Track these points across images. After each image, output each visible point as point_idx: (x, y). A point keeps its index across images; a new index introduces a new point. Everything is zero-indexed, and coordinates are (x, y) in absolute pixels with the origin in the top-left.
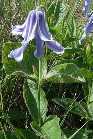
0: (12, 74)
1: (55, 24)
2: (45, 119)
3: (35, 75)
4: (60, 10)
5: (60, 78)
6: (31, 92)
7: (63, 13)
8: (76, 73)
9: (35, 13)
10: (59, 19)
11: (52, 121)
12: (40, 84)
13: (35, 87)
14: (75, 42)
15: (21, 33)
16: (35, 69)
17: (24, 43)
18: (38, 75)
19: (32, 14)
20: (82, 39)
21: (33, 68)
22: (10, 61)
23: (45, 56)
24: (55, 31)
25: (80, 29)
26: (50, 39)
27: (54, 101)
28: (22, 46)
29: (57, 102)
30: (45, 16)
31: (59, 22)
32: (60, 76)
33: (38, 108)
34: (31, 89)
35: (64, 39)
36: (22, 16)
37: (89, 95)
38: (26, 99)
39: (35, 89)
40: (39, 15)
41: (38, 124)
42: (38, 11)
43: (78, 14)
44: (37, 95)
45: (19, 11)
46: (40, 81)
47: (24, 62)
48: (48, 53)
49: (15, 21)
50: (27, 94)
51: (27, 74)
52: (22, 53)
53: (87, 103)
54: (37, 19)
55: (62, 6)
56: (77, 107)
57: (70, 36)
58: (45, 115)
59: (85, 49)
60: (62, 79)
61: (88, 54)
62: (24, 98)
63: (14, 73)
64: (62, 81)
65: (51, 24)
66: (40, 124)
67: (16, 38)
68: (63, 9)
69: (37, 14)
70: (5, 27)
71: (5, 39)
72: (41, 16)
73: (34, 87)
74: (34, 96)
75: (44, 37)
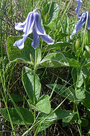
0: (14, 61)
1: (50, 21)
2: (39, 99)
3: (32, 62)
4: (54, 9)
5: (51, 63)
6: (28, 77)
7: (56, 11)
8: (62, 60)
9: (33, 14)
10: (53, 17)
11: (44, 99)
12: (36, 68)
13: (32, 73)
14: (67, 38)
15: (22, 28)
16: (32, 57)
17: (25, 36)
18: (34, 62)
19: (31, 15)
20: (72, 35)
21: (30, 56)
22: (13, 51)
23: (40, 49)
24: (49, 27)
25: (73, 26)
26: (43, 34)
27: (48, 86)
28: (23, 38)
29: (50, 87)
30: (40, 16)
31: (53, 19)
32: (50, 62)
33: (33, 90)
34: (28, 74)
35: (57, 35)
36: (22, 14)
37: (77, 82)
38: (24, 82)
39: (31, 75)
40: (36, 15)
41: (33, 102)
42: (35, 12)
43: (73, 11)
44: (33, 80)
45: (19, 9)
46: (35, 66)
47: (23, 52)
48: (43, 46)
49: (15, 18)
50: (25, 79)
51: (26, 61)
52: (23, 43)
53: (75, 89)
54: (34, 18)
55: (55, 6)
56: (67, 92)
57: (63, 32)
58: (39, 95)
59: (75, 43)
60: (52, 63)
61: (77, 47)
62: (22, 81)
63: (15, 60)
64: (52, 65)
65: (46, 22)
66: (34, 102)
67: (17, 33)
68: (56, 9)
69: (34, 15)
70: (7, 23)
71: (7, 34)
72: (37, 17)
73: (30, 73)
74: (30, 81)
75: (39, 32)
